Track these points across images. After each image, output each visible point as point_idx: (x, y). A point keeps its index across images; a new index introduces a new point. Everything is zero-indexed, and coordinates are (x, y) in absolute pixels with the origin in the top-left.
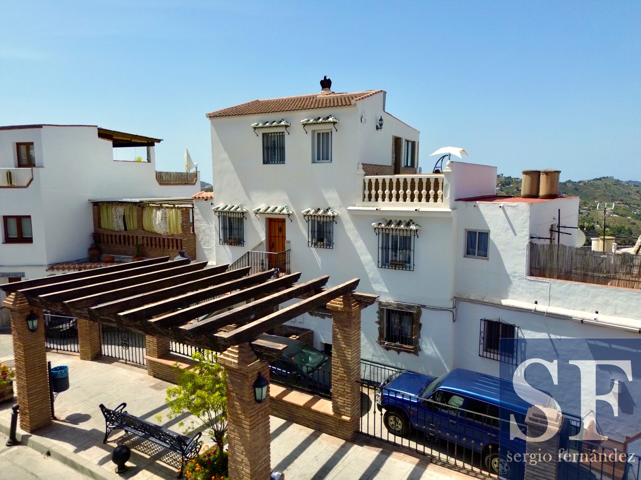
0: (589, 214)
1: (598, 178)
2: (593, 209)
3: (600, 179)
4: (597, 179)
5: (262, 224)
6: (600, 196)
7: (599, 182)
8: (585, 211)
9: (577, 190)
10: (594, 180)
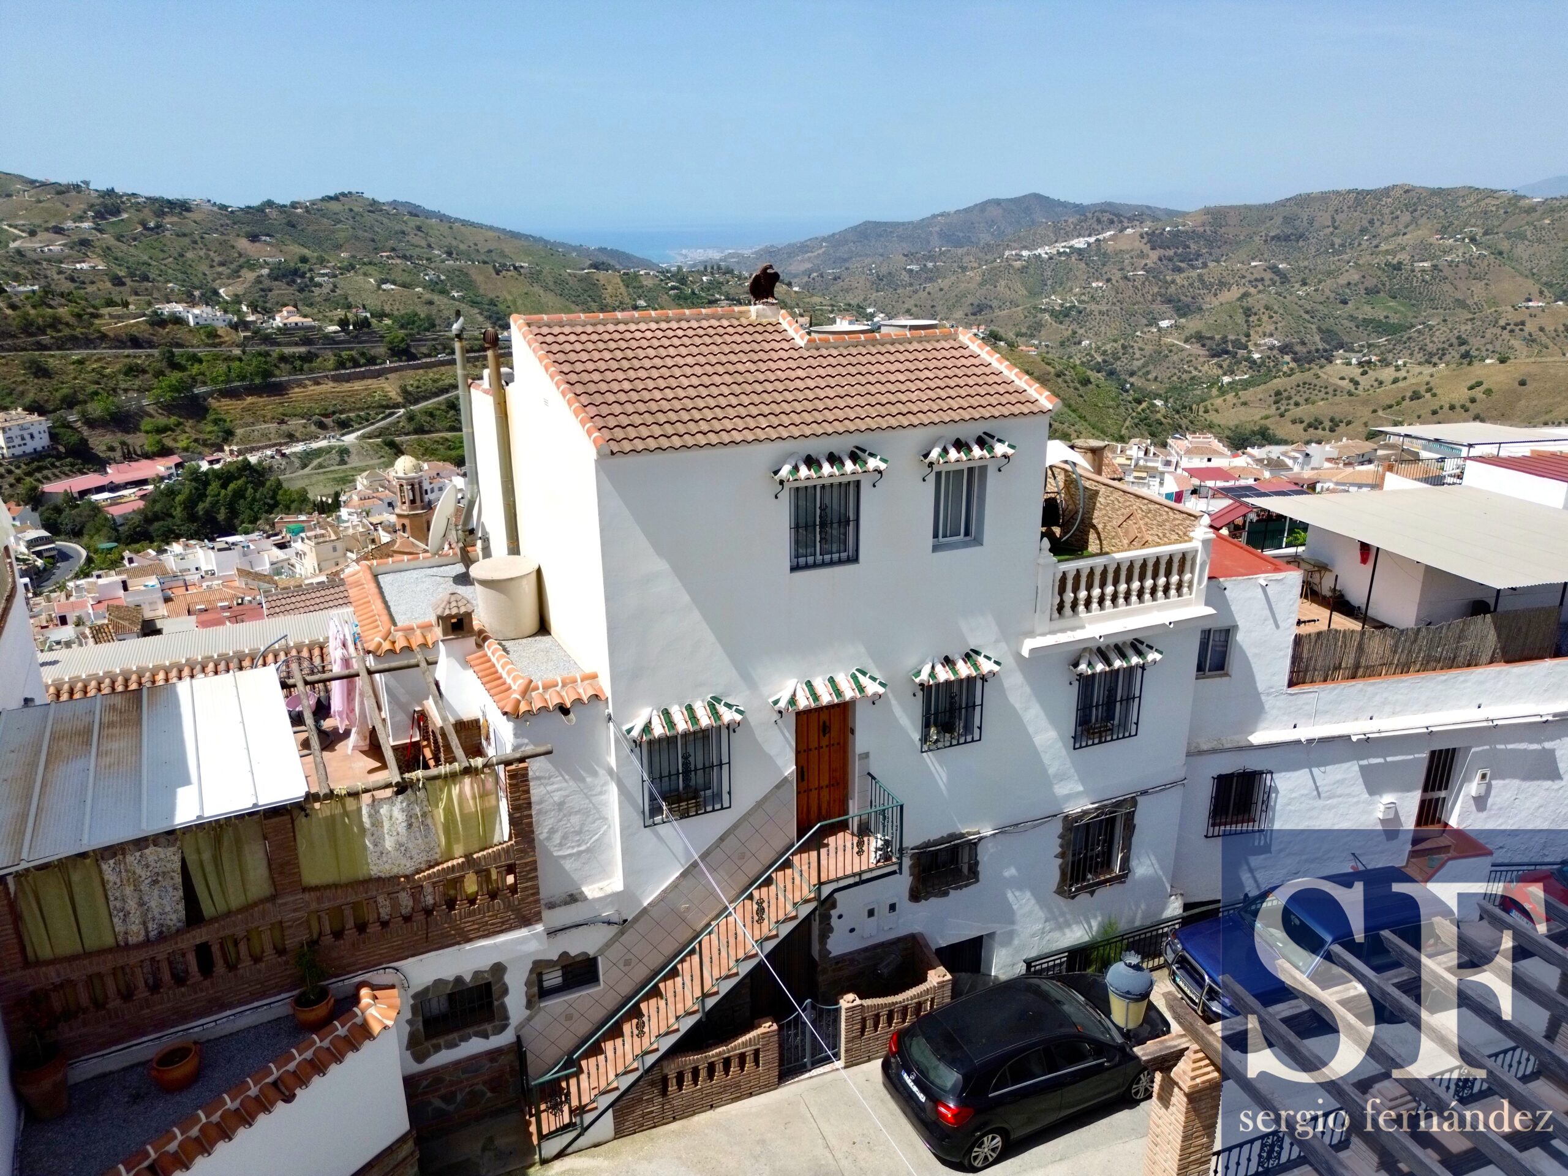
0: (335, 286)
1: (332, 194)
2: (342, 274)
3: (336, 198)
4: (330, 198)
5: (785, 731)
6: (347, 240)
7: (334, 206)
8: (326, 278)
9: (293, 226)
10: (323, 199)
